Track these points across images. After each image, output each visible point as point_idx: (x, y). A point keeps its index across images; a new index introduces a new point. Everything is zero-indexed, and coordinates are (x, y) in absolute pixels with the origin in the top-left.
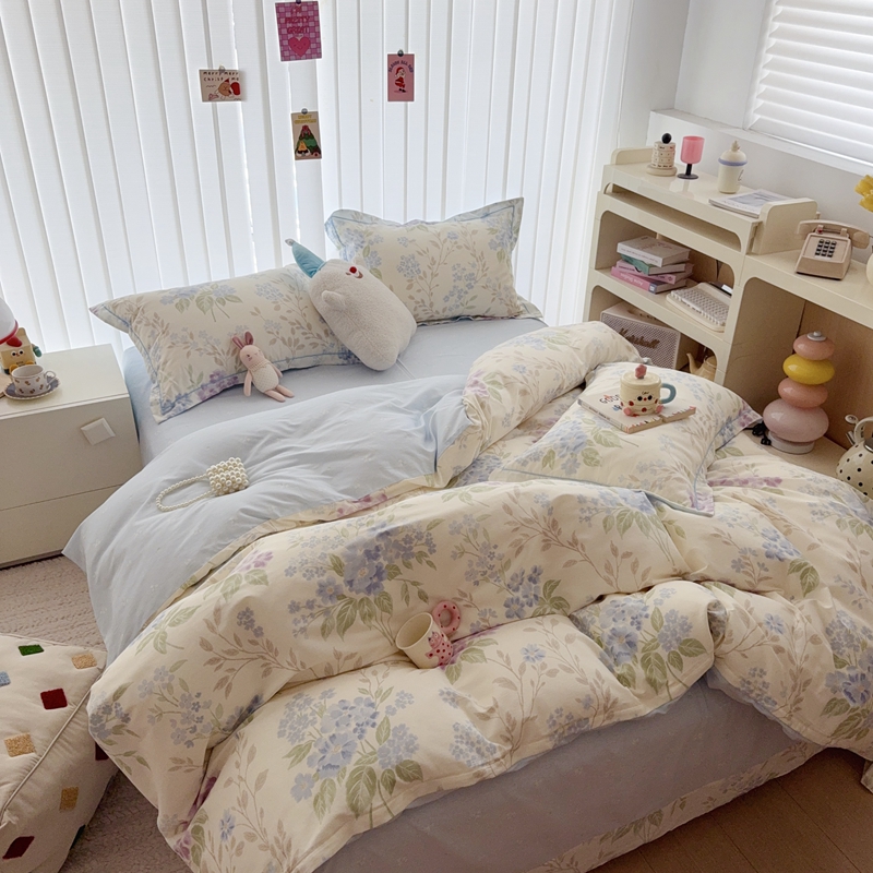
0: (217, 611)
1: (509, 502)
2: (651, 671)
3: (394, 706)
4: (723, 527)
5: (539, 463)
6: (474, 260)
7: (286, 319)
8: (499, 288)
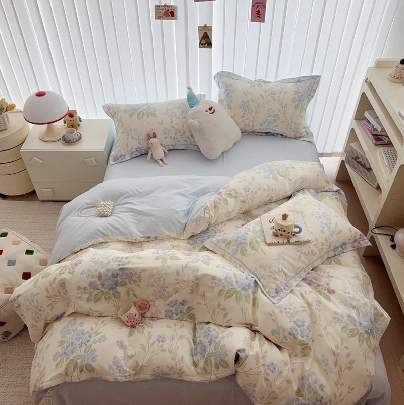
0: (55, 279)
1: (180, 269)
2: (207, 365)
3: (97, 340)
4: (277, 312)
5: (224, 244)
6: (281, 107)
7: (174, 128)
8: (292, 123)
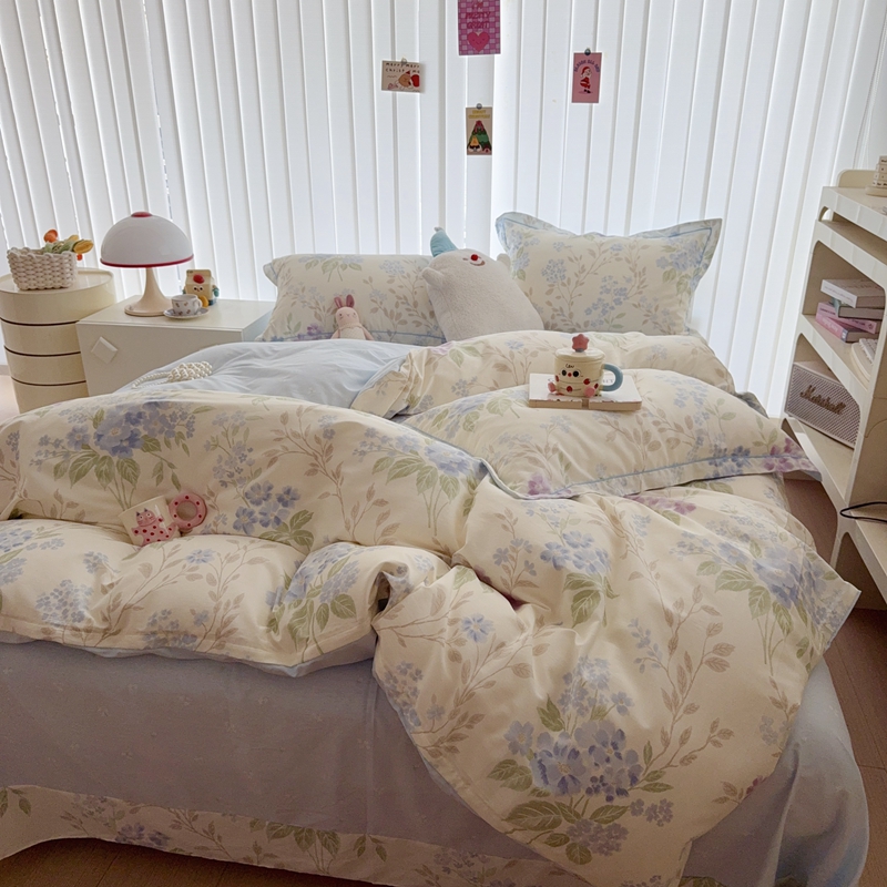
5: (431, 422)
6: (633, 274)
7: (393, 292)
8: (656, 310)
